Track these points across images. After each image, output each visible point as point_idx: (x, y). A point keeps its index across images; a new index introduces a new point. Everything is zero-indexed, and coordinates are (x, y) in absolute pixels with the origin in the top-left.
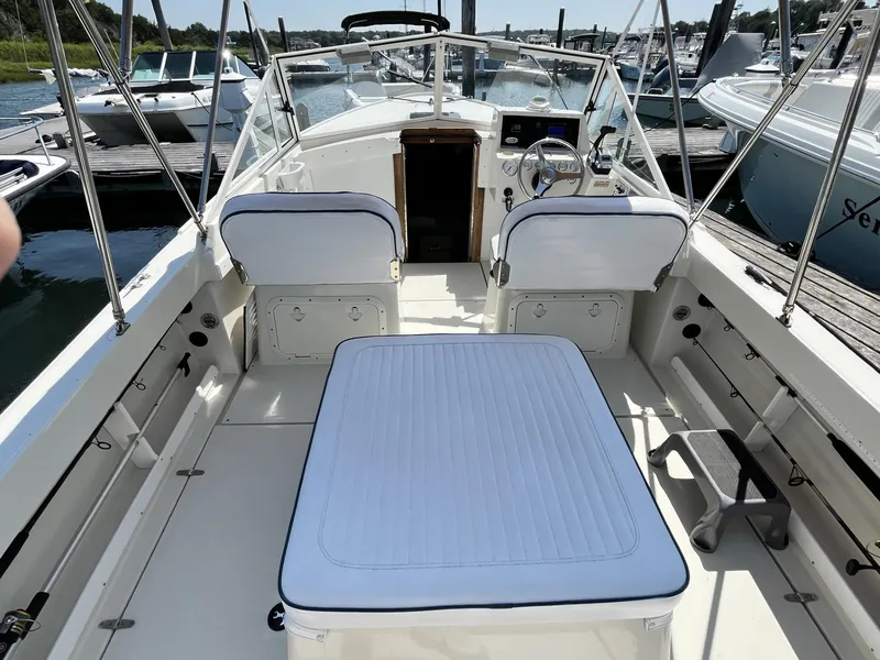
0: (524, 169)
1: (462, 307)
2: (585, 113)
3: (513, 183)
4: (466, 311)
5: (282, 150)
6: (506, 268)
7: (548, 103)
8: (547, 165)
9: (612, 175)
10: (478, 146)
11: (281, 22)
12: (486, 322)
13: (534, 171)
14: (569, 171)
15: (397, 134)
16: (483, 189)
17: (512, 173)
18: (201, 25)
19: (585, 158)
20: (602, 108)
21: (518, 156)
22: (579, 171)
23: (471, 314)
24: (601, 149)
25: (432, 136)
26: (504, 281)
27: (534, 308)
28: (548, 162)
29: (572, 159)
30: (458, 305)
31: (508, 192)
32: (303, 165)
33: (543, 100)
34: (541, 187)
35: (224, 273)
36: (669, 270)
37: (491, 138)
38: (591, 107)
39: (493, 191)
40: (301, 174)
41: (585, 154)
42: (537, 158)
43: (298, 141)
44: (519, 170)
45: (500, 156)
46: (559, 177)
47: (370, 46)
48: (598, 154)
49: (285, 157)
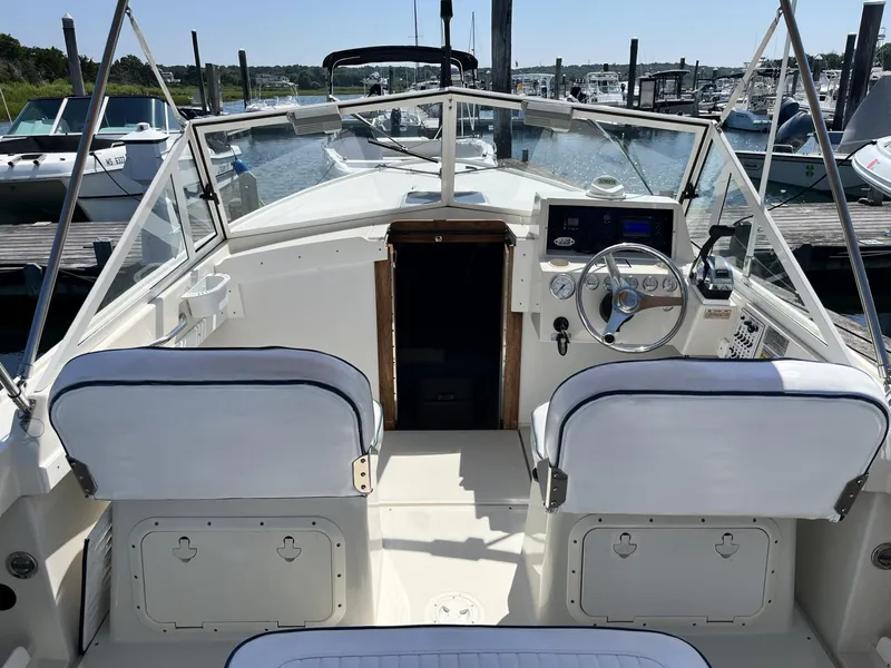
0: (586, 288)
1: (486, 520)
2: (681, 201)
3: (567, 309)
4: (493, 528)
5: (194, 256)
6: (560, 480)
7: (621, 187)
8: (624, 283)
9: (734, 301)
10: (511, 250)
11: (242, 55)
12: (529, 551)
13: (602, 291)
14: (660, 293)
15: (382, 231)
16: (521, 314)
17: (566, 293)
18: (135, 58)
19: (686, 270)
20: (708, 194)
21: (576, 267)
22: (677, 294)
23: (500, 534)
24: (713, 260)
25: (439, 233)
26: (558, 498)
27: (615, 538)
28: (627, 278)
29: (665, 272)
30: (479, 516)
31: (561, 324)
32: (227, 278)
33: (612, 182)
34: (616, 318)
35: (53, 480)
36: (860, 486)
37: (531, 237)
38: (690, 193)
39: (535, 317)
40: (221, 294)
41: (684, 263)
42: (606, 270)
43: (225, 239)
44: (577, 290)
45: (547, 267)
46: (645, 303)
47: (340, 107)
48: (707, 267)
49: (197, 268)
